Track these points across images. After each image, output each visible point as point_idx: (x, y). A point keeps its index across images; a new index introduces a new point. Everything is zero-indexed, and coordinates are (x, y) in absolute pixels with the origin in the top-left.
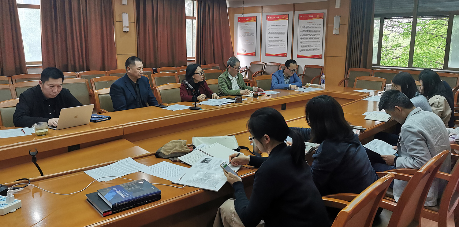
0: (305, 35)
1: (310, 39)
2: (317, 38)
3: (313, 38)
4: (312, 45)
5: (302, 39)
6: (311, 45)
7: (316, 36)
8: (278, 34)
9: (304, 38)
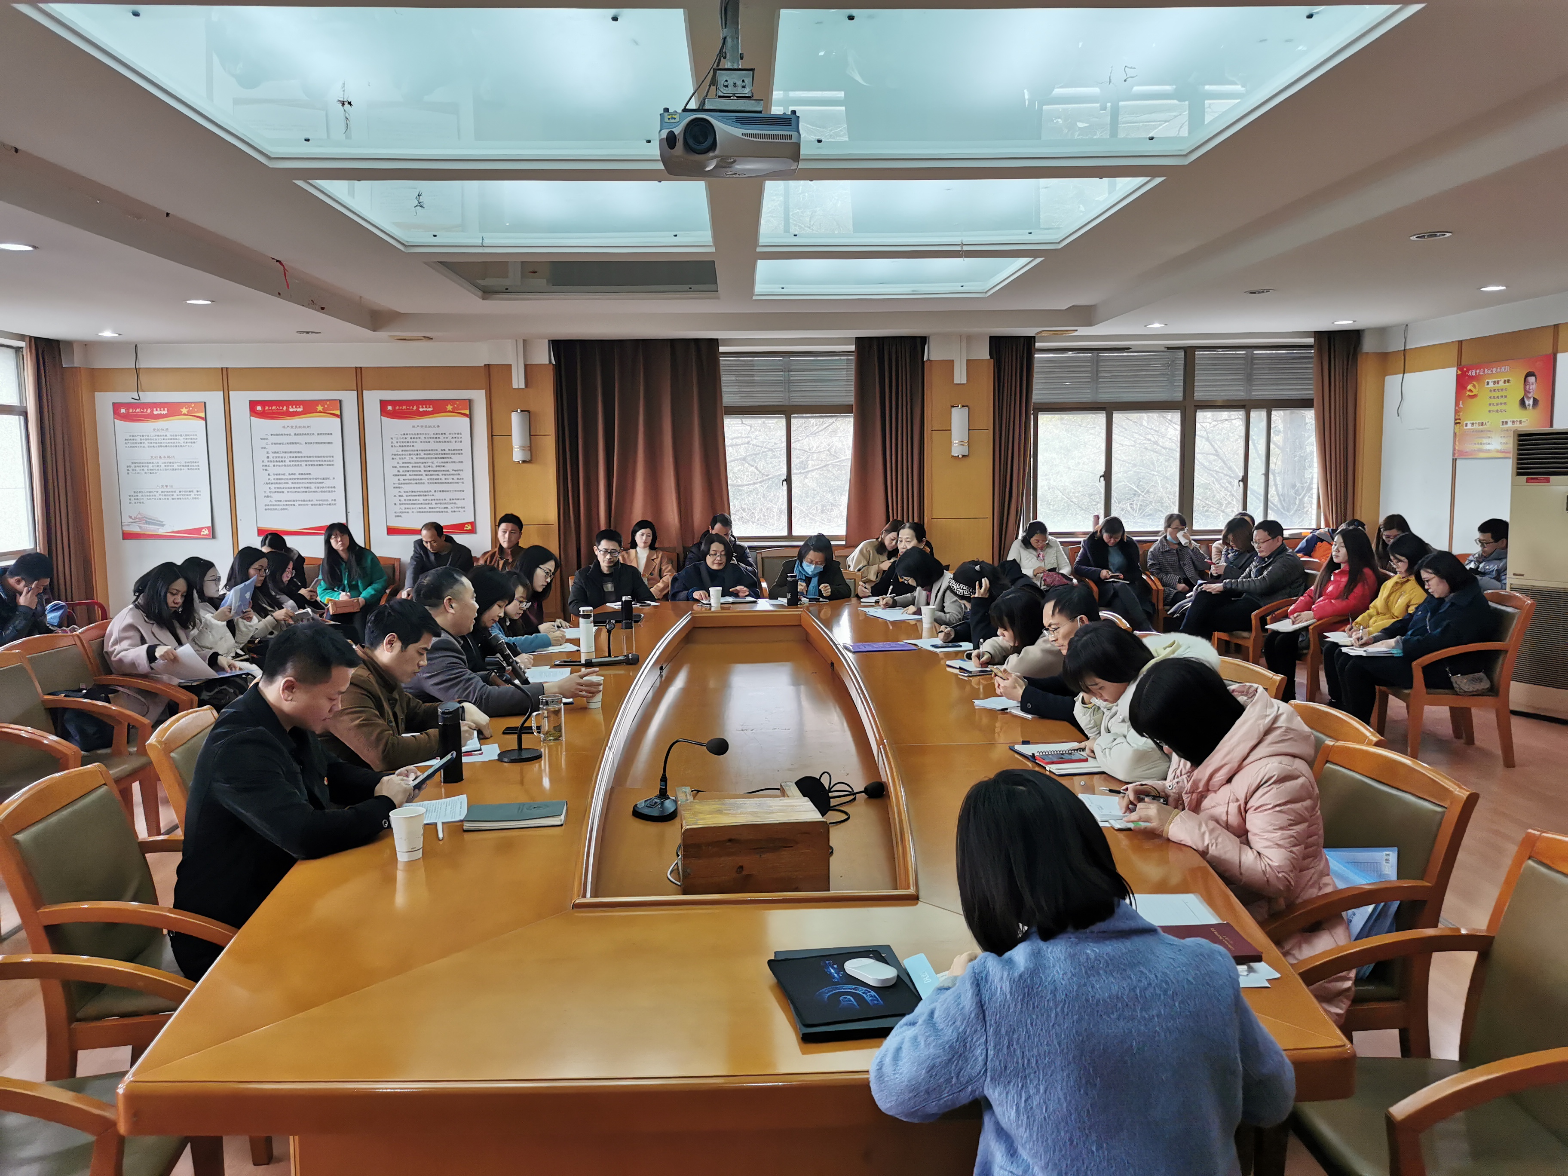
0: (410, 465)
1: (430, 477)
2: (454, 472)
3: (440, 473)
4: (438, 495)
5: (401, 478)
6: (435, 494)
7: (449, 467)
8: (304, 464)
9: (408, 474)
